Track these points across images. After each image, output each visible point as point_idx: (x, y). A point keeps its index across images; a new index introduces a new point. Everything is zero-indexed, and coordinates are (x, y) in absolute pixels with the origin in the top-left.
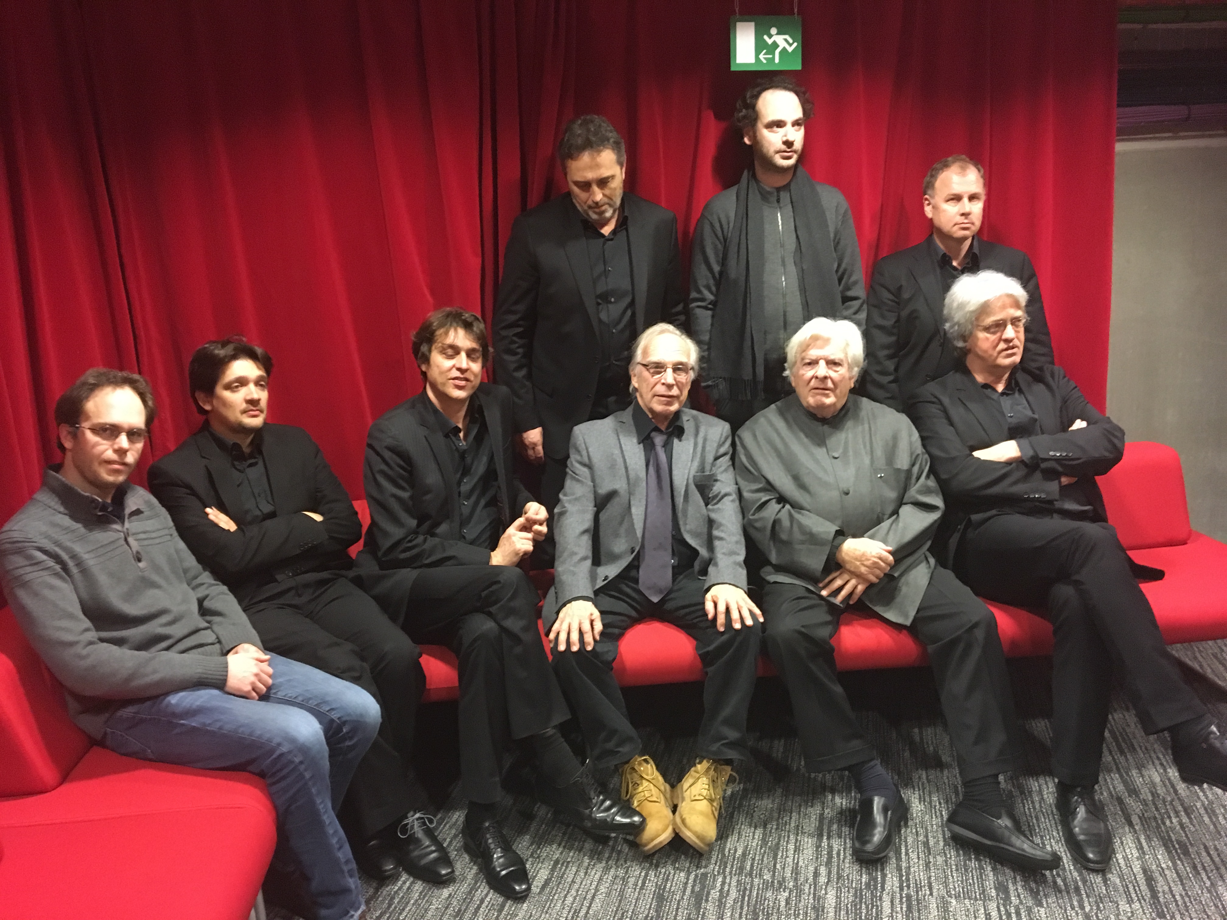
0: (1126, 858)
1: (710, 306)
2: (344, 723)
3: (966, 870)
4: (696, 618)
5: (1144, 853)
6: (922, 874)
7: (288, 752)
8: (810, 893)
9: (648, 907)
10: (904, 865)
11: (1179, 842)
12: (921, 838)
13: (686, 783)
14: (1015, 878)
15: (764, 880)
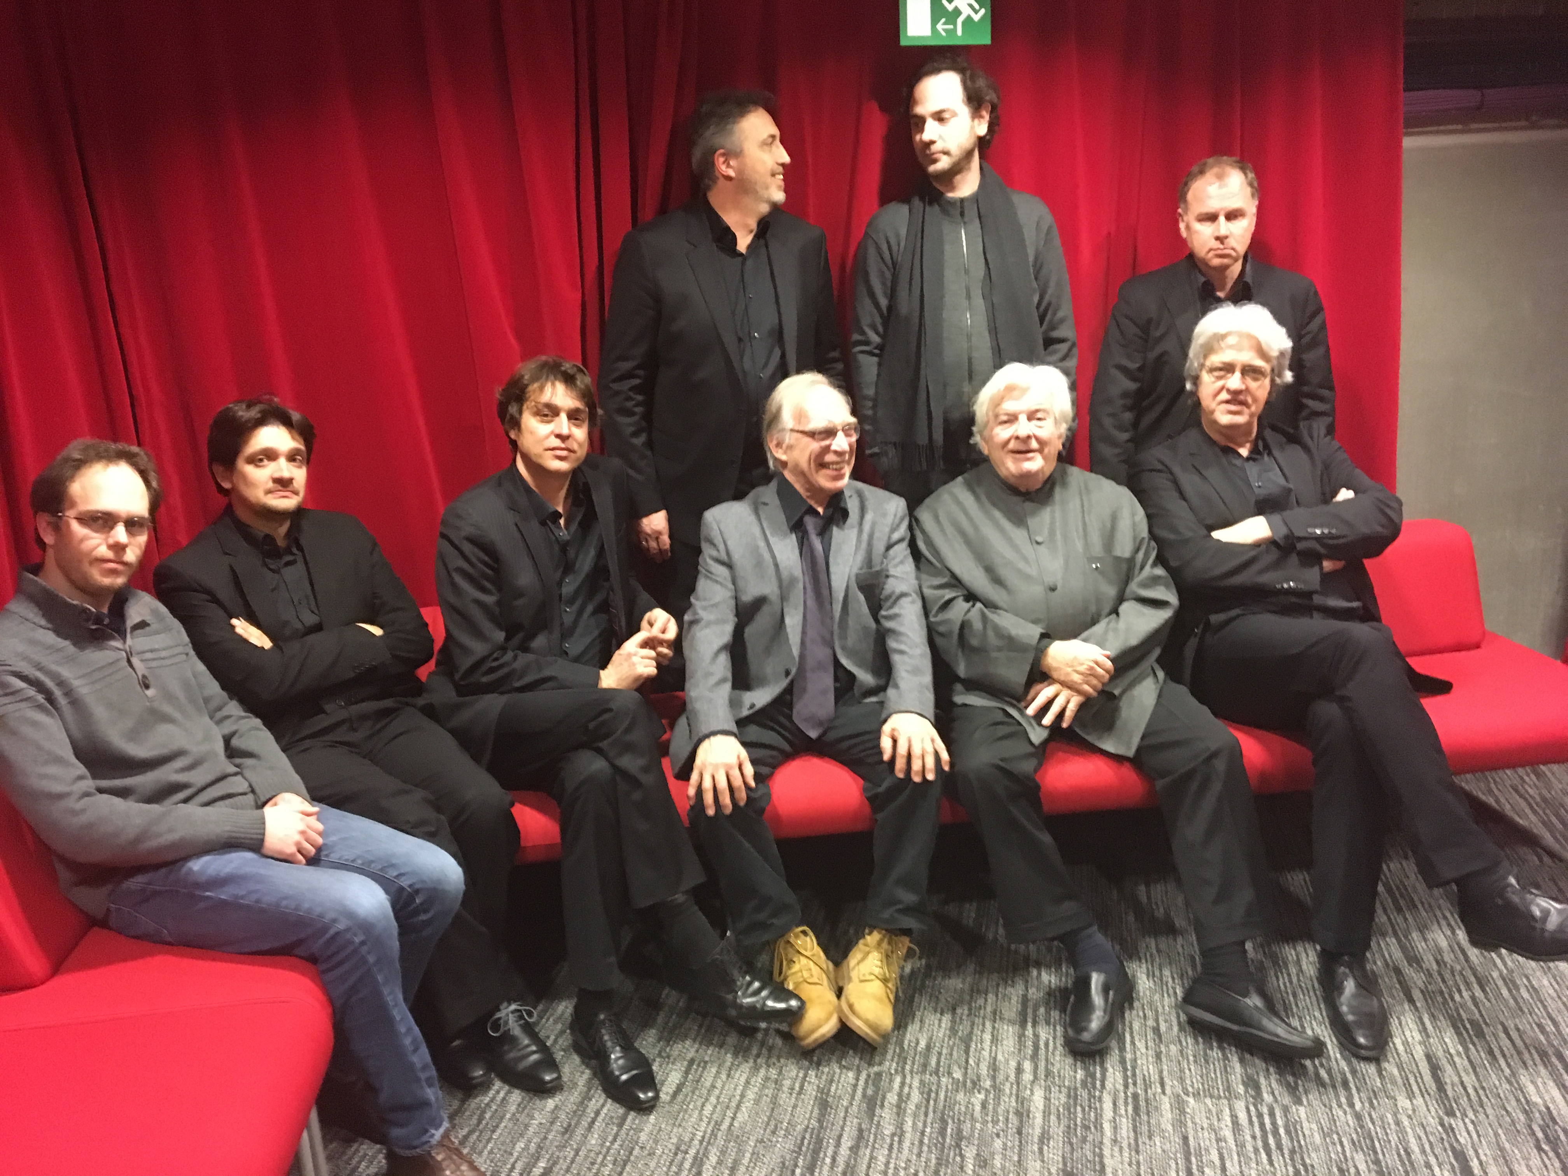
0: (1406, 1043)
1: (877, 351)
2: (417, 892)
3: (1207, 1062)
4: (864, 750)
5: (1428, 1036)
6: (1151, 1067)
7: (345, 930)
8: (1011, 1093)
9: (807, 1116)
10: (1129, 1056)
11: (1471, 1022)
12: (1151, 1023)
13: (854, 958)
14: (1268, 1070)
15: (953, 1078)
